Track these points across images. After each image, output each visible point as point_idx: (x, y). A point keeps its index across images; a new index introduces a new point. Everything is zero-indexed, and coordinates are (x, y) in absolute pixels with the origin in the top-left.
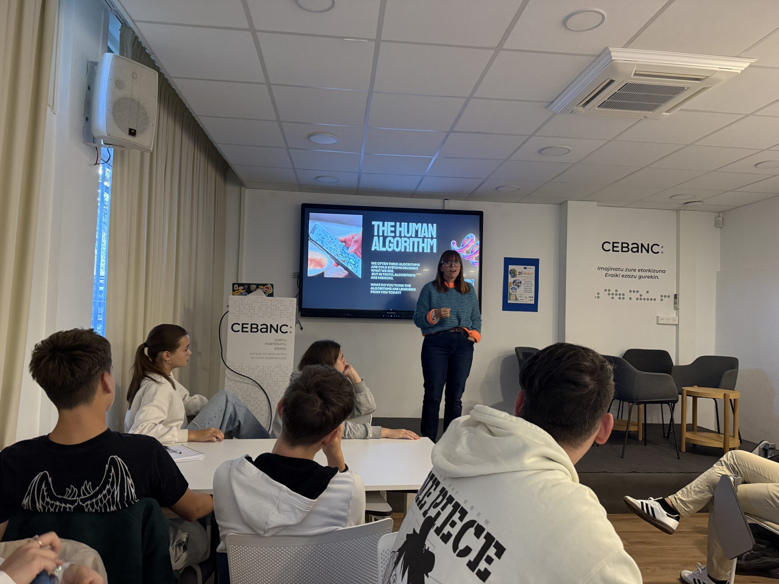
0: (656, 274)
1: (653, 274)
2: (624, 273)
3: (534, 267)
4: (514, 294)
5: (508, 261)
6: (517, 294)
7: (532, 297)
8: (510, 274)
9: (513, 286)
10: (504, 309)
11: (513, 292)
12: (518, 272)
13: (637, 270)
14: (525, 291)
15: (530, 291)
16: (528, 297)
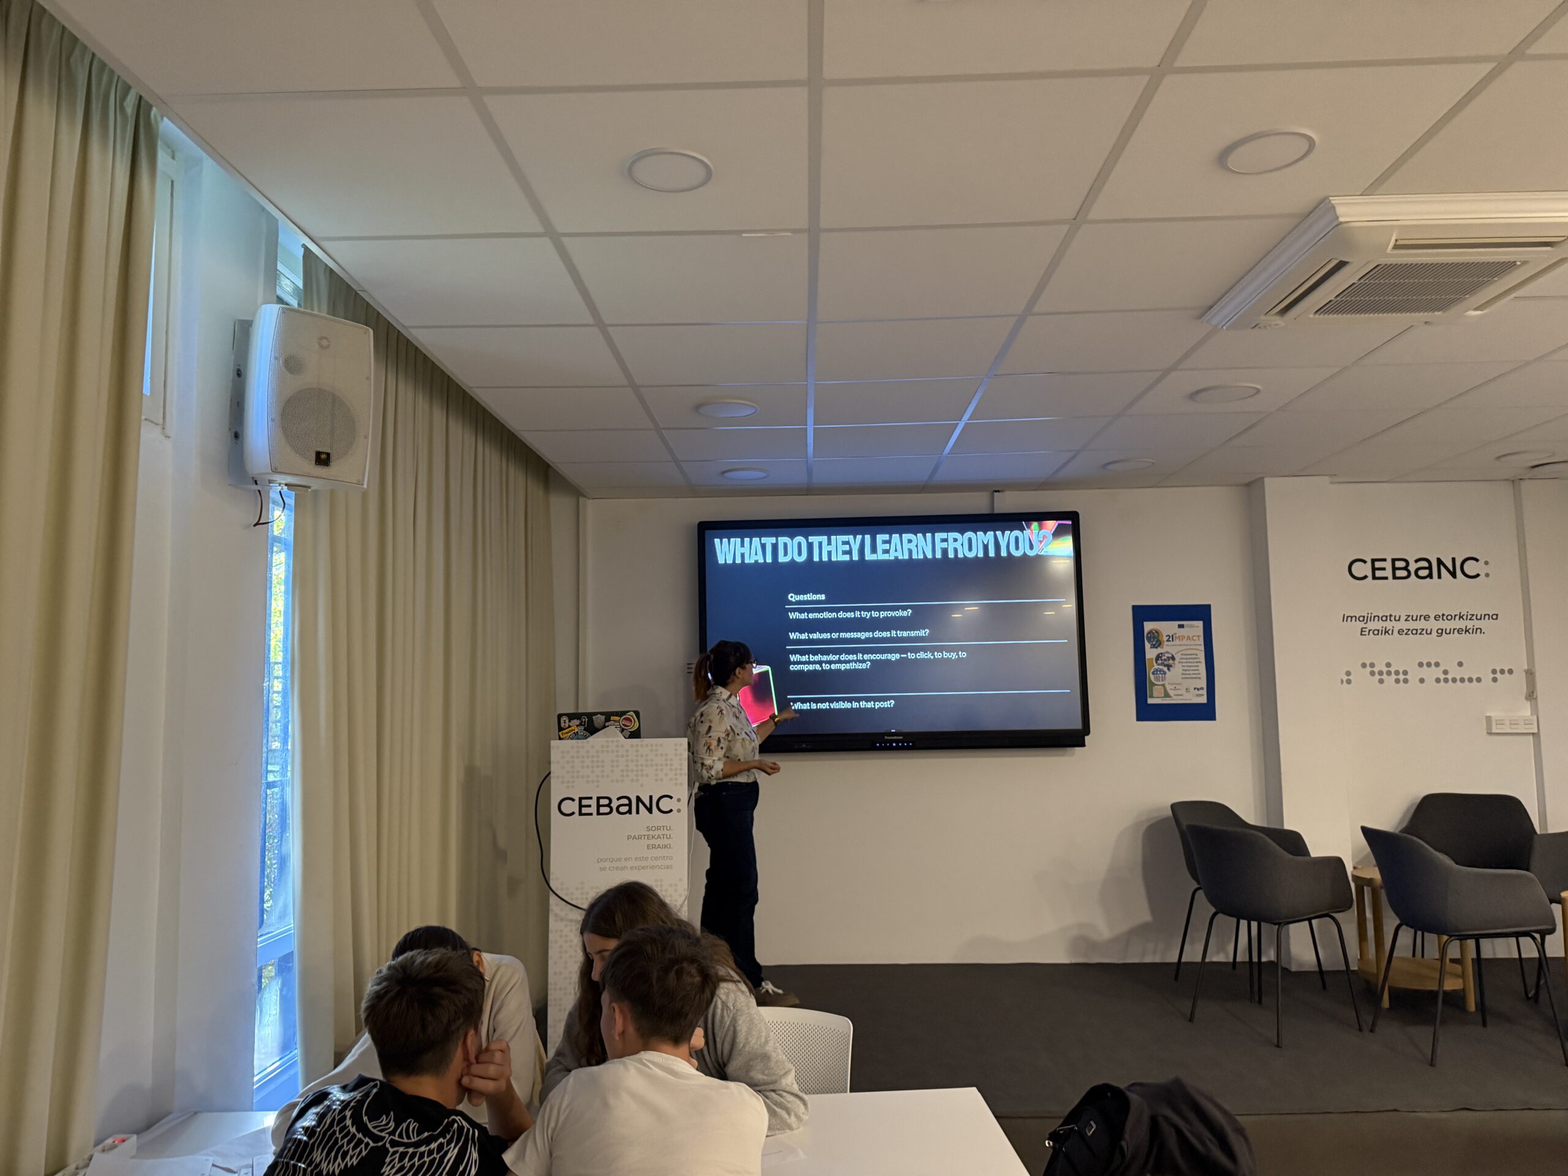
0: (1477, 624)
1: (1470, 624)
2: (1403, 625)
3: (1200, 624)
4: (1161, 683)
5: (1142, 614)
6: (1166, 683)
7: (1202, 689)
8: (1149, 642)
9: (1156, 667)
10: (1140, 718)
11: (1158, 680)
12: (1164, 635)
13: (1432, 617)
14: (1184, 676)
15: (1194, 676)
16: (1192, 690)
